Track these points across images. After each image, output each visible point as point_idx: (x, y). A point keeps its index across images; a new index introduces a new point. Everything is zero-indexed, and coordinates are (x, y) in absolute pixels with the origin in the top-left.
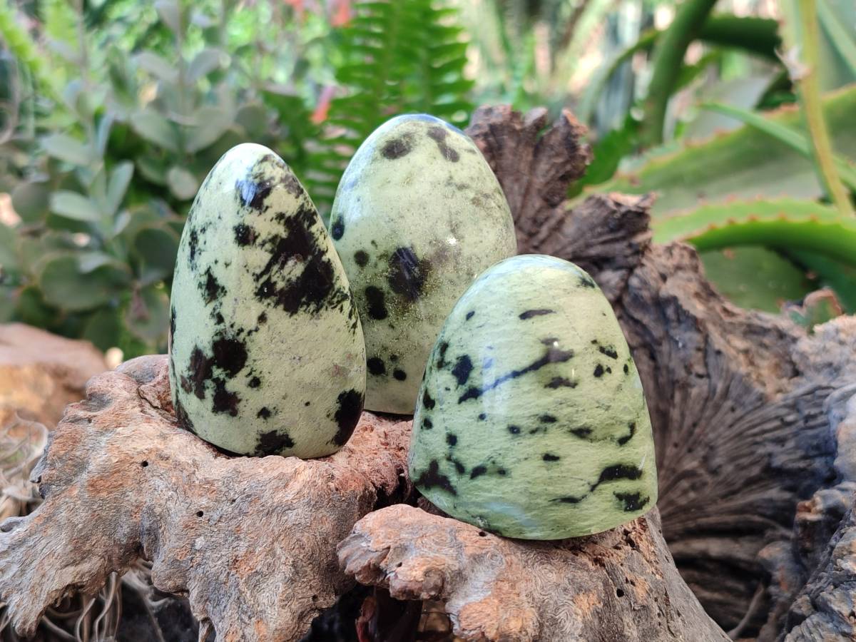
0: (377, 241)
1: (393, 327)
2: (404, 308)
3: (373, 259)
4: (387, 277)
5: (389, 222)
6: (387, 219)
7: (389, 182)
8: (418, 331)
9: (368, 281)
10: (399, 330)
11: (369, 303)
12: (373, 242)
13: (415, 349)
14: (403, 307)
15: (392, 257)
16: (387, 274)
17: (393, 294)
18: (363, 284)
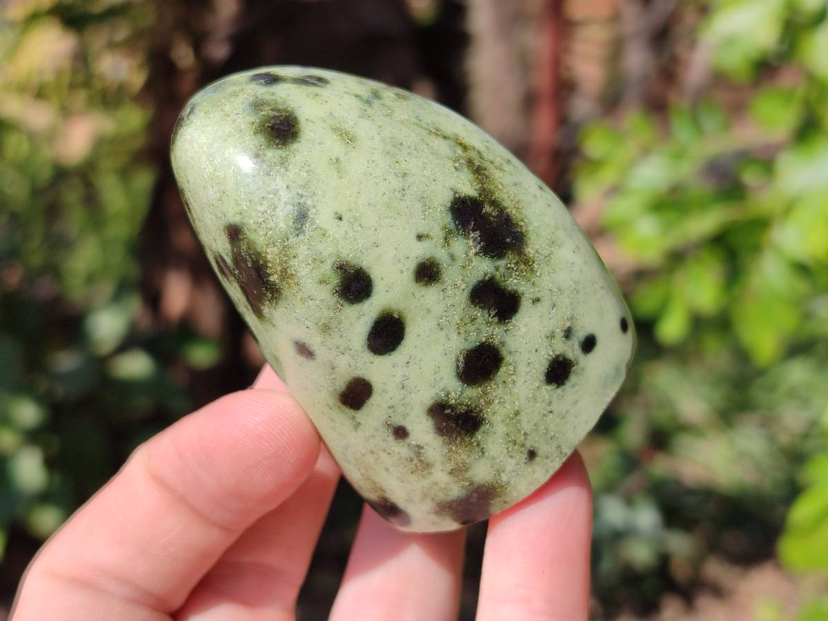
0: (422, 229)
1: (538, 300)
2: (526, 262)
3: (441, 255)
4: (476, 254)
5: (404, 196)
6: (398, 195)
7: (337, 160)
8: (561, 269)
9: (463, 286)
10: (545, 295)
11: (489, 309)
12: (420, 237)
13: (577, 293)
14: (525, 264)
15: (457, 226)
16: (474, 251)
17: (502, 263)
18: (460, 297)
